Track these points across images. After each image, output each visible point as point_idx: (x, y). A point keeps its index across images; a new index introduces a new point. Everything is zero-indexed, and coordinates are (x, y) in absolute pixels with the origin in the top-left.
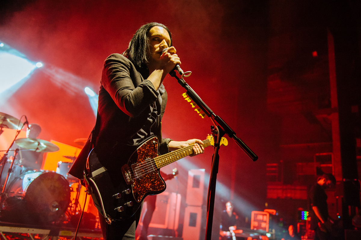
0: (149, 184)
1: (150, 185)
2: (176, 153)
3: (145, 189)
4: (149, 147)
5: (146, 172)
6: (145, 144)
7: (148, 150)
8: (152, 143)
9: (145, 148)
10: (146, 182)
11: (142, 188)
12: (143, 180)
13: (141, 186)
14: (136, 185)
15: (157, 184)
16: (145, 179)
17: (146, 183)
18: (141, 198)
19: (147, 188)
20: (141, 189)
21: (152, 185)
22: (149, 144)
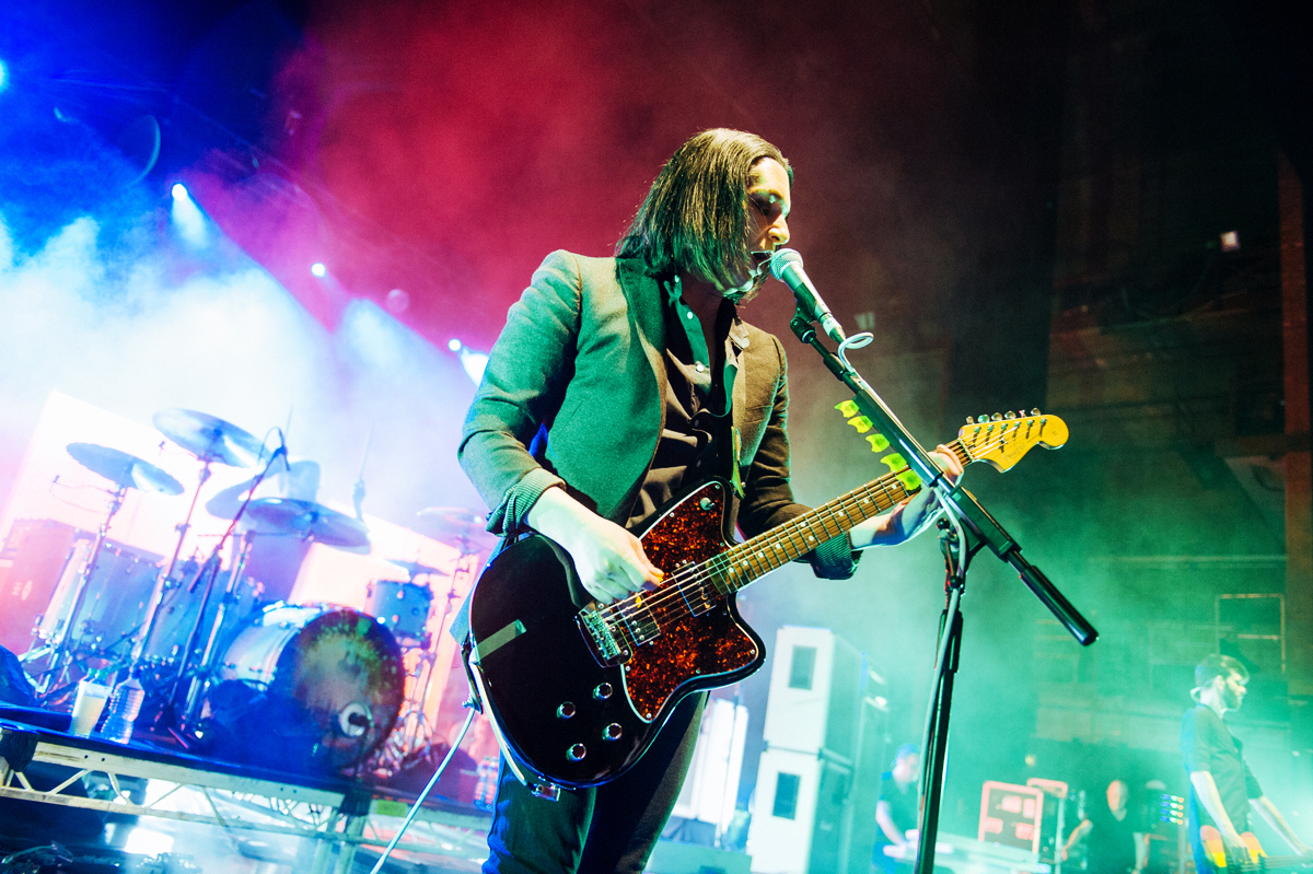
0: (688, 655)
1: (693, 656)
2: (803, 524)
3: (675, 674)
4: (687, 525)
5: (676, 614)
6: (668, 516)
7: (683, 535)
8: (696, 507)
9: (671, 532)
10: (675, 648)
11: (661, 673)
12: (664, 643)
13: (657, 666)
14: (637, 665)
15: (725, 649)
16: (674, 638)
17: (677, 651)
18: (661, 705)
19: (683, 670)
20: (655, 675)
21: (701, 656)
22: (685, 513)
